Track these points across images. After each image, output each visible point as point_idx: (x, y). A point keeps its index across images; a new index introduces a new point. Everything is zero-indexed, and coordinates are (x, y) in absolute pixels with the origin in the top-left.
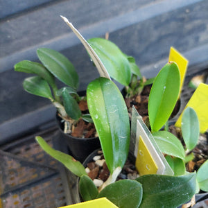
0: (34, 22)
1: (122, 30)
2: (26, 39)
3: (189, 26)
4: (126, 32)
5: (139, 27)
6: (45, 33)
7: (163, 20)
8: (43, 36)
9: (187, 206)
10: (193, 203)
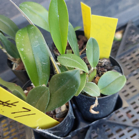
9: (93, 106)
10: (96, 103)
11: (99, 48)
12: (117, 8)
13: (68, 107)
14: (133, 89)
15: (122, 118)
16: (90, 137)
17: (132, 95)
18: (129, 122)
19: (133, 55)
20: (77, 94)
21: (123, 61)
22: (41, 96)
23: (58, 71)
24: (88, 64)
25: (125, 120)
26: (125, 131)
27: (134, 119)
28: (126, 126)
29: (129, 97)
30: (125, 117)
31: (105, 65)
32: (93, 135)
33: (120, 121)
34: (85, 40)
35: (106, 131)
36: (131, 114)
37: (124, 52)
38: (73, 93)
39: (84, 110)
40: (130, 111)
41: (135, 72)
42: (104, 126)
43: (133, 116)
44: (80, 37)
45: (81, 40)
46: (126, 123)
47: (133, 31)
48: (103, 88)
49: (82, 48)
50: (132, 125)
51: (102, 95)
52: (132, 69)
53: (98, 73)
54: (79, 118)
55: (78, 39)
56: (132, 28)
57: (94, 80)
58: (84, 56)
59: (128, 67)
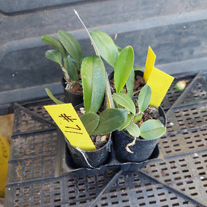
0: (64, 15)
1: (129, 33)
2: (55, 26)
3: (184, 40)
4: (131, 35)
5: (142, 33)
6: (70, 25)
7: (163, 31)
8: (68, 26)
9: (130, 145)
10: (134, 143)
11: (152, 96)
12: (192, 52)
13: (107, 139)
14: (177, 148)
15: (156, 174)
16: (117, 181)
17: (174, 152)
18: (161, 179)
19: (191, 112)
20: (120, 129)
21: (177, 114)
22: (91, 121)
23: (110, 105)
24: (137, 107)
25: (158, 176)
26: (154, 186)
27: (167, 178)
28: (157, 182)
29: (170, 154)
30: (159, 173)
31: (152, 113)
32: (120, 181)
33: (152, 175)
34: (142, 82)
35: (135, 180)
36: (166, 172)
37: (182, 105)
38: (117, 127)
39: (120, 148)
40: (166, 169)
41: (185, 131)
42: (135, 175)
43: (168, 175)
44: (138, 77)
45: (139, 81)
46: (158, 179)
47: (200, 85)
48: (144, 132)
49: (137, 90)
50: (163, 182)
51: (140, 138)
52: (184, 127)
53: (143, 118)
54: (113, 155)
55: (136, 79)
56: (200, 81)
57: (138, 123)
58: (135, 98)
59: (180, 123)
